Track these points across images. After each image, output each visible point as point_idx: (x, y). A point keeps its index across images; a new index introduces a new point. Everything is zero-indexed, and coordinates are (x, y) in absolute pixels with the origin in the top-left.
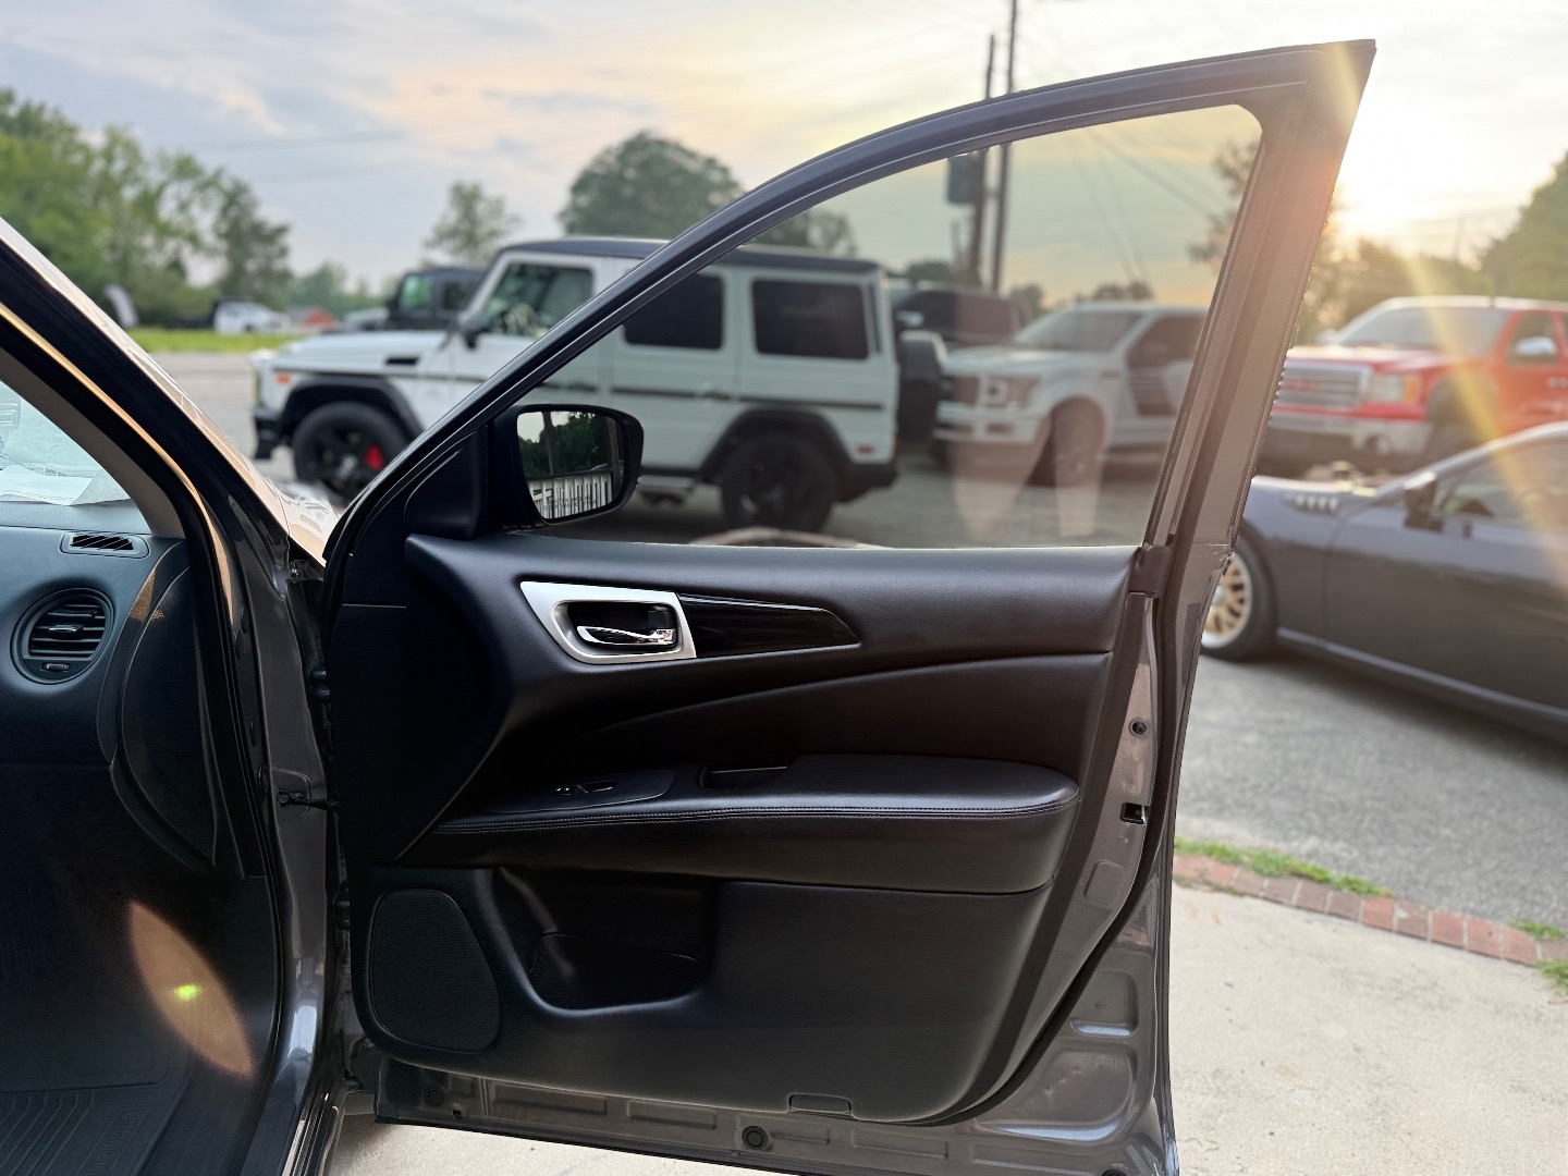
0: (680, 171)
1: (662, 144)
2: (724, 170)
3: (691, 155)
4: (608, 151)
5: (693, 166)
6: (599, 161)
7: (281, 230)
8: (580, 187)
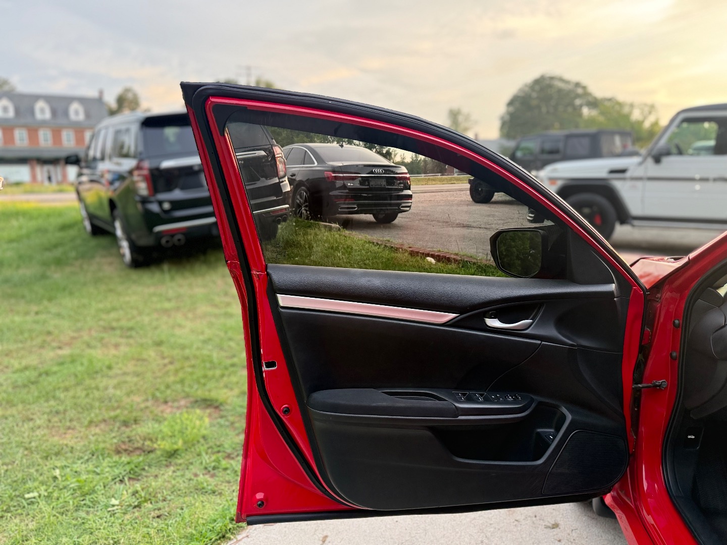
1: (552, 78)
2: (584, 88)
3: (567, 82)
4: (526, 85)
5: (570, 87)
6: (521, 90)
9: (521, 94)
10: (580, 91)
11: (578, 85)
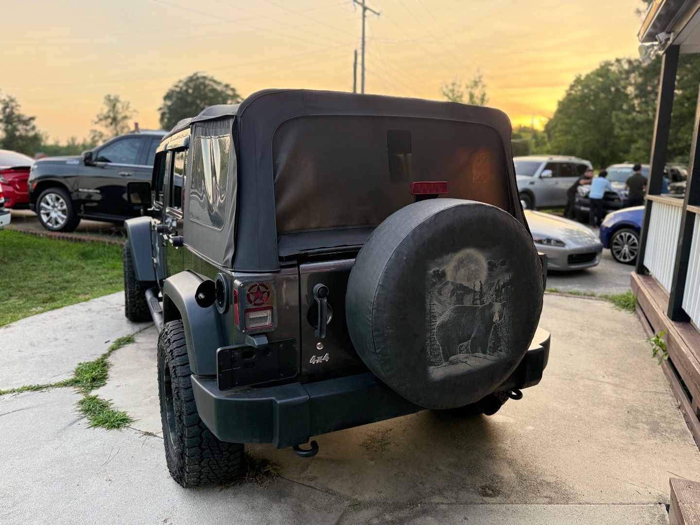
0: (214, 90)
1: (204, 78)
2: (233, 90)
3: (219, 84)
4: (180, 81)
5: (219, 88)
6: (177, 86)
7: (32, 118)
8: (168, 97)
9: (178, 89)
10: (230, 93)
11: (227, 86)
